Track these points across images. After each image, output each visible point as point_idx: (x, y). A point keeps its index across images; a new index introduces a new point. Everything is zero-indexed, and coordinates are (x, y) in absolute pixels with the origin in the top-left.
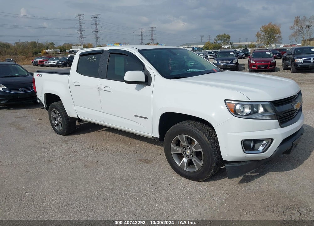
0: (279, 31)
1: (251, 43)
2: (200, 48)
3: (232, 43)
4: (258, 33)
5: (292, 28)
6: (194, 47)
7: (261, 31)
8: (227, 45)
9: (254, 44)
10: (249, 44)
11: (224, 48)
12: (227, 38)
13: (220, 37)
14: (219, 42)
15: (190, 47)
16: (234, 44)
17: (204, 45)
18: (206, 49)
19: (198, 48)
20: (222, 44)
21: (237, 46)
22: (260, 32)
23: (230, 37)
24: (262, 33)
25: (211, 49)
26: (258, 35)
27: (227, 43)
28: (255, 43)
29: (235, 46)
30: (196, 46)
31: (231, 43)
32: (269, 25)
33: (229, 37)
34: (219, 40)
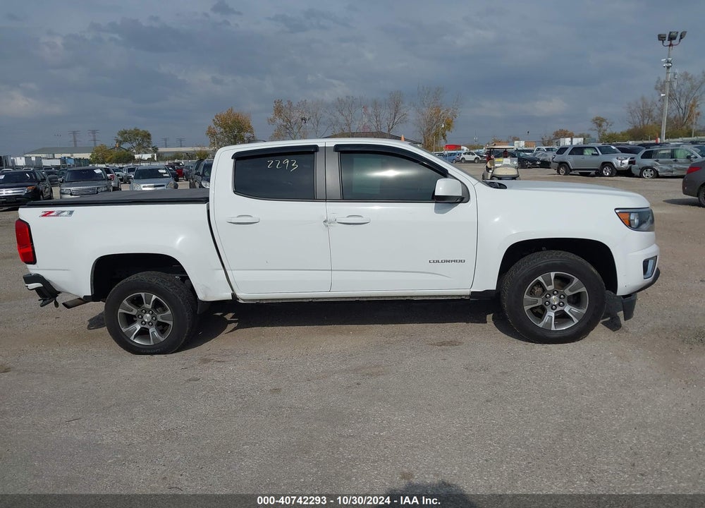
0: (249, 127)
1: (199, 149)
2: (80, 159)
3: (157, 149)
4: (210, 127)
5: (272, 121)
6: (65, 158)
7: (215, 124)
8: (146, 153)
9: (206, 152)
10: (195, 151)
11: (141, 160)
12: (145, 136)
13: (126, 136)
14: (126, 146)
15: (54, 158)
16: (161, 150)
17: (90, 154)
18: (99, 163)
19: (75, 160)
20: (134, 151)
21: (170, 155)
22: (213, 126)
23: (149, 135)
24: (219, 130)
25: (110, 162)
26: (212, 134)
27: (143, 148)
28: (207, 149)
29: (165, 155)
30: (69, 155)
31: (155, 150)
32: (228, 114)
33: (147, 136)
34: (126, 140)
